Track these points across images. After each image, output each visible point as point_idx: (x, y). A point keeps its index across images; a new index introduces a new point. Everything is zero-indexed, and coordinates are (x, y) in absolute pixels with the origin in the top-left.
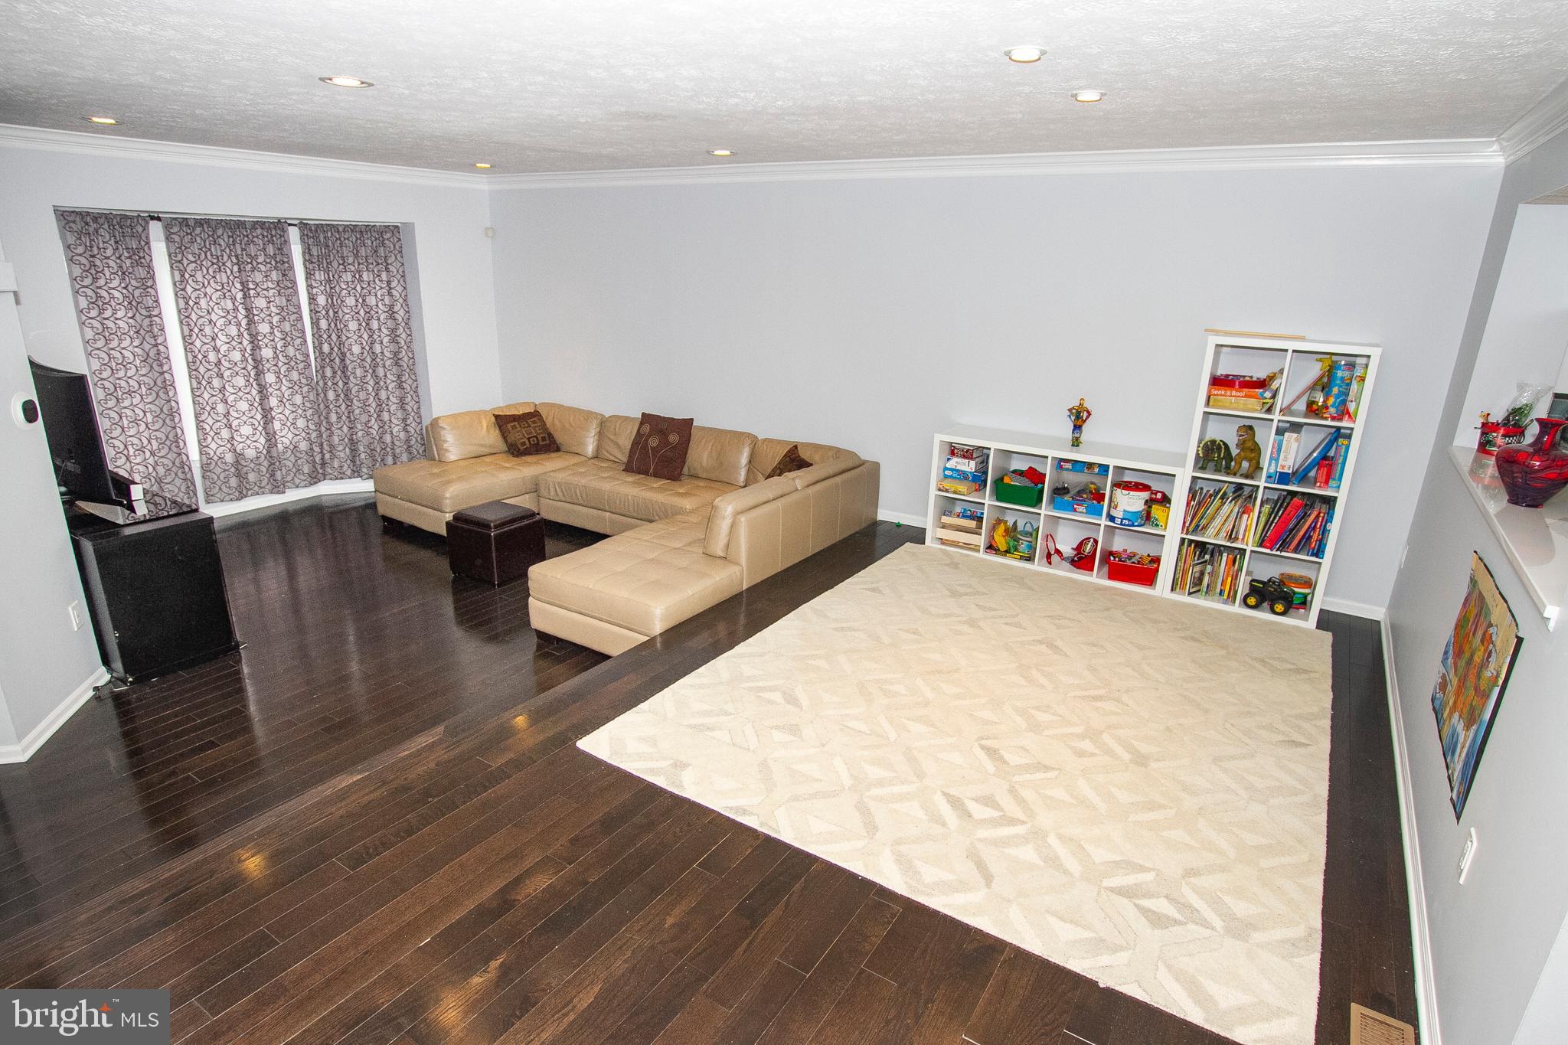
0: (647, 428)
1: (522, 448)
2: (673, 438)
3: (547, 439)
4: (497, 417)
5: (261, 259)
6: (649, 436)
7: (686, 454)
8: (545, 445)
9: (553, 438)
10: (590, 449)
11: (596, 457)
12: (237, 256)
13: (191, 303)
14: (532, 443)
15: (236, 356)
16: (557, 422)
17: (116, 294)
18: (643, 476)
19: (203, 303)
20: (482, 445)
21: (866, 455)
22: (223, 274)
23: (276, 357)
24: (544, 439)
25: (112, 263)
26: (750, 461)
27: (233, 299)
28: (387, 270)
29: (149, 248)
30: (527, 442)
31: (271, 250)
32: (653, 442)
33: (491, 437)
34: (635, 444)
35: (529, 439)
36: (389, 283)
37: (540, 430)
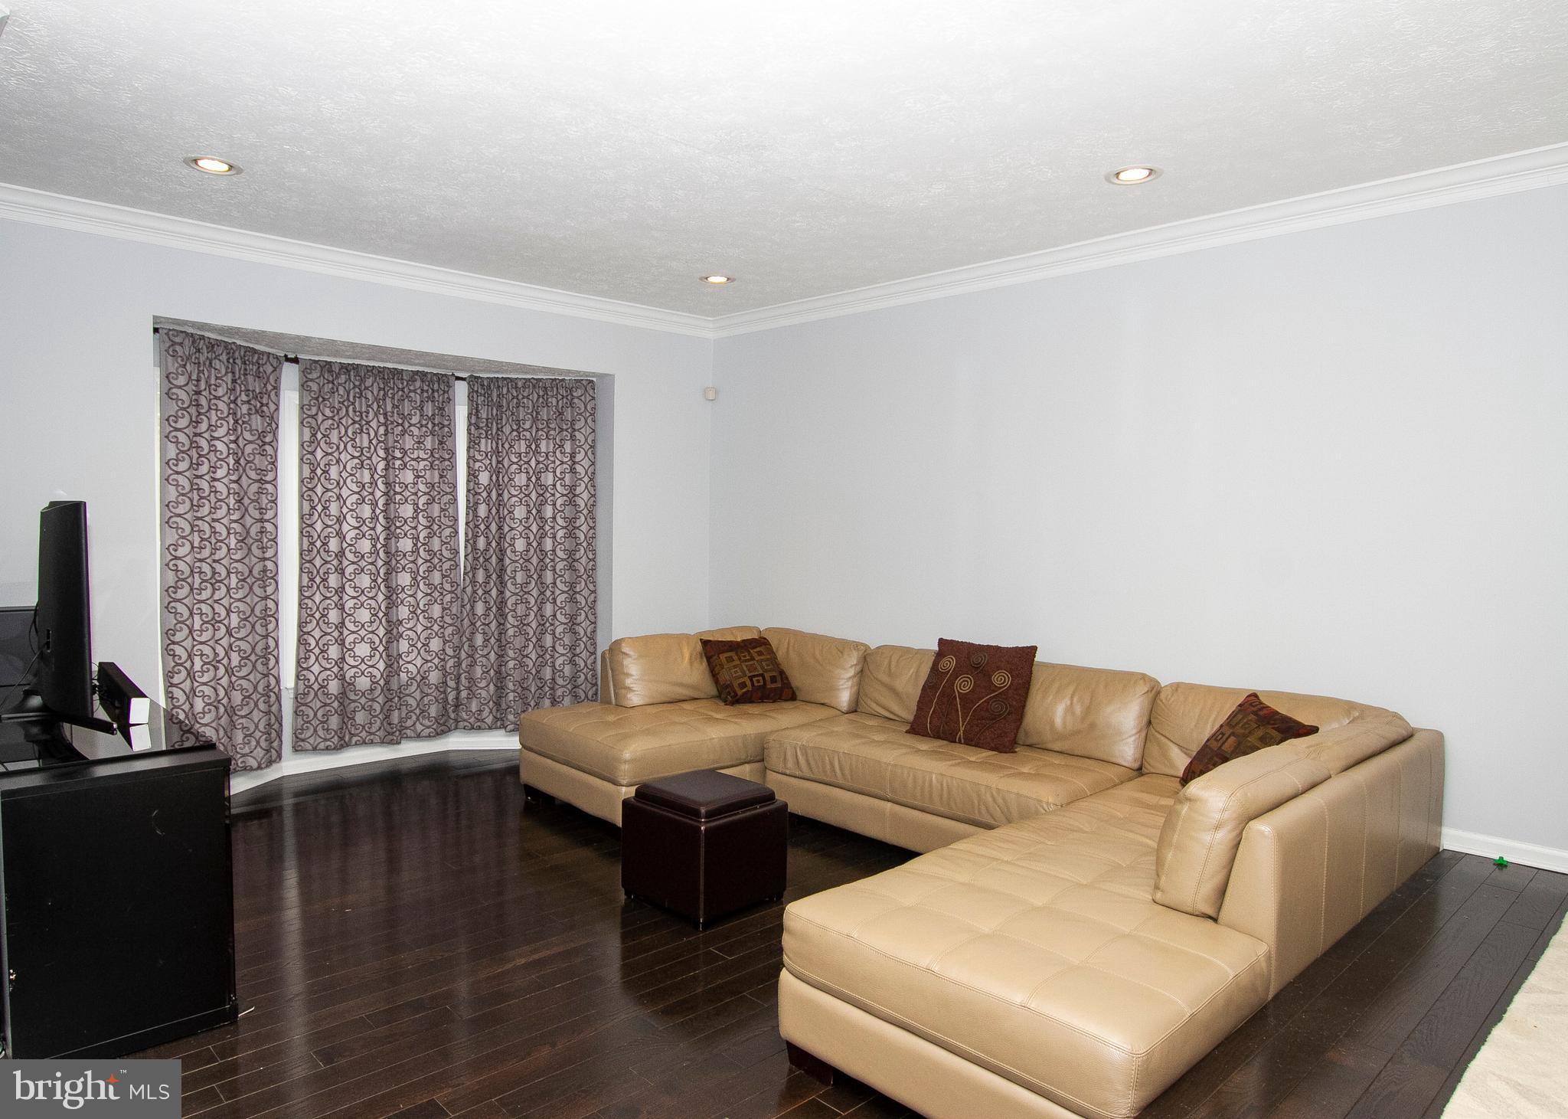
0: (950, 663)
1: (740, 692)
2: (1001, 679)
3: (779, 678)
4: (705, 643)
5: (415, 420)
6: (956, 674)
7: (1024, 706)
8: (775, 689)
9: (787, 678)
10: (844, 698)
11: (854, 709)
12: (385, 414)
13: (319, 472)
14: (756, 684)
15: (365, 546)
16: (793, 655)
17: (220, 446)
18: (945, 742)
19: (334, 472)
20: (681, 685)
21: (1418, 718)
22: (365, 436)
23: (415, 551)
24: (773, 680)
25: (222, 406)
26: (1150, 723)
27: (373, 470)
28: (573, 438)
29: (277, 395)
30: (748, 683)
31: (429, 409)
32: (964, 685)
33: (692, 673)
34: (928, 689)
35: (751, 678)
36: (573, 455)
37: (768, 665)
